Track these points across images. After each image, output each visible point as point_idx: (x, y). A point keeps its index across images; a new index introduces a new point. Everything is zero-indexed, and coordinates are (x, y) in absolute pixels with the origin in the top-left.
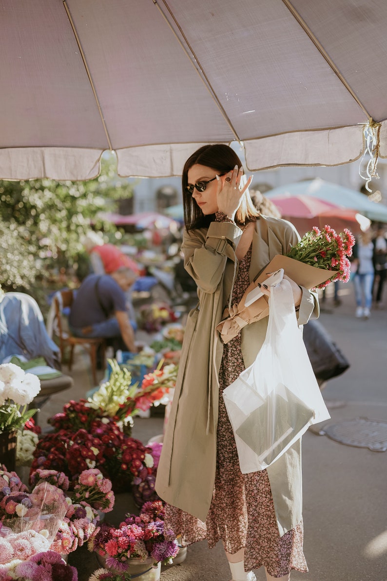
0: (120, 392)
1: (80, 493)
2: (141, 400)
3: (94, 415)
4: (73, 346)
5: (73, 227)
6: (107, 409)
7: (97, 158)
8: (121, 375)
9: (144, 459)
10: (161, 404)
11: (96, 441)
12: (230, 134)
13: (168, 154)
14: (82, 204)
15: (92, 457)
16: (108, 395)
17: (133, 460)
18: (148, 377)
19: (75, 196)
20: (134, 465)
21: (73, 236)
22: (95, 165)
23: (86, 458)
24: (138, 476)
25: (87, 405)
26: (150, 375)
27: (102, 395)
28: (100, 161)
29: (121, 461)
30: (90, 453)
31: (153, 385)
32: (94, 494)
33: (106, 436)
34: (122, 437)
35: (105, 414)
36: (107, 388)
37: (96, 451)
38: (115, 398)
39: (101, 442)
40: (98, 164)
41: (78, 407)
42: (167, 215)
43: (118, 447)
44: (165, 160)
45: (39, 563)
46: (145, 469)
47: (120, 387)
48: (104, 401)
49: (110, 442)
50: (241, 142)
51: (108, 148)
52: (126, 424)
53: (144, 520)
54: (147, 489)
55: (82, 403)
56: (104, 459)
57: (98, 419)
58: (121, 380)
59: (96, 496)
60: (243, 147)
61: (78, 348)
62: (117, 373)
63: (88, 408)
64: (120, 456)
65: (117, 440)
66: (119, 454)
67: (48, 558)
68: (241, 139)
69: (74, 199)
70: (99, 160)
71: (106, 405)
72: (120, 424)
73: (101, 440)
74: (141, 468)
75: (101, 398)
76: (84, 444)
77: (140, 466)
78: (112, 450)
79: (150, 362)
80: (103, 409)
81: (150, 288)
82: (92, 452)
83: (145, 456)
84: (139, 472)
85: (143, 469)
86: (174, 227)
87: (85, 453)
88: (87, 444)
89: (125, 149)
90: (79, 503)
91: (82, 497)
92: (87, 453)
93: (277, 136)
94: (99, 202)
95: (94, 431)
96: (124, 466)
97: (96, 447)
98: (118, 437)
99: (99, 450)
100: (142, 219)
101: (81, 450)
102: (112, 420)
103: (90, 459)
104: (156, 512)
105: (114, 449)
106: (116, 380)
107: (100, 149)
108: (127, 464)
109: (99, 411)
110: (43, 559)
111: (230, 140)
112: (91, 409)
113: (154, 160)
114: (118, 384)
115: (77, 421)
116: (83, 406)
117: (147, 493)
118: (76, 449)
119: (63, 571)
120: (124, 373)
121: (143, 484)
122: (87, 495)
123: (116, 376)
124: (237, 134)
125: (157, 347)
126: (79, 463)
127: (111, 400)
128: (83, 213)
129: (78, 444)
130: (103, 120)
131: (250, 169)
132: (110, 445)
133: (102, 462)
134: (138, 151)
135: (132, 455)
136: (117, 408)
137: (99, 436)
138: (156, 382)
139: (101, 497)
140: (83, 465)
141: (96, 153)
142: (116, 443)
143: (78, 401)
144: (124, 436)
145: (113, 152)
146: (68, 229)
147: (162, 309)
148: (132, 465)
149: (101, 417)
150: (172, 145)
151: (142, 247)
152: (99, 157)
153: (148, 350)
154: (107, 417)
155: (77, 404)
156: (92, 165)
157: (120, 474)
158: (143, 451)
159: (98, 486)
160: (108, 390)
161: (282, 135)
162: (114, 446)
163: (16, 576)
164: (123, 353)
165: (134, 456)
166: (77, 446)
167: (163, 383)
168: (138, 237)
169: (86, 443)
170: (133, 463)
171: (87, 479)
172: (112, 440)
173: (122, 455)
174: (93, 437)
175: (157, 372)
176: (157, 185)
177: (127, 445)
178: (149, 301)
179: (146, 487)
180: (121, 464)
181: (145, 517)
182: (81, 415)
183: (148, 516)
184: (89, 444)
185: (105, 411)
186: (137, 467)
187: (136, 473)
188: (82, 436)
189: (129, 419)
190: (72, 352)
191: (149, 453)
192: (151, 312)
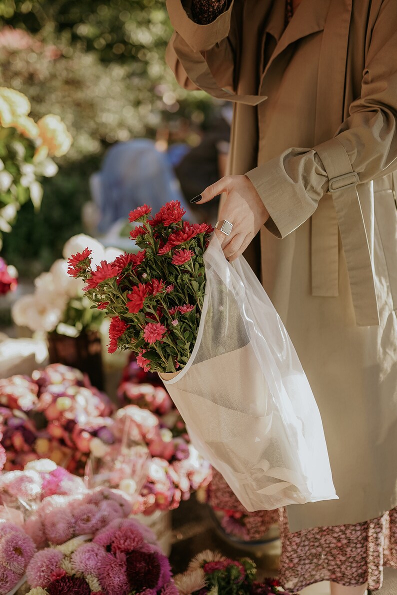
45: (108, 548)
67: (122, 542)
110: (113, 542)
119: (144, 565)
163: (72, 569)
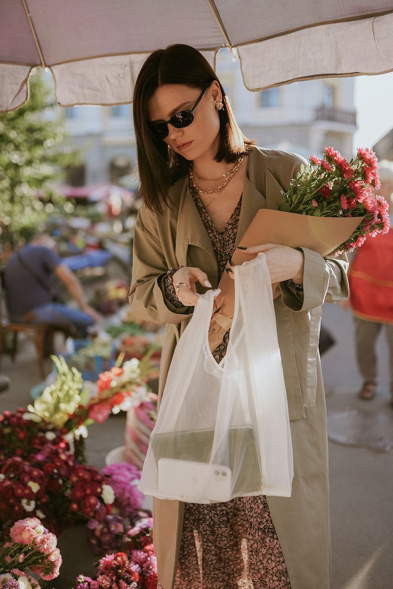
0: (68, 398)
1: (11, 556)
2: (96, 408)
3: (36, 429)
4: (16, 334)
5: (16, 199)
6: (52, 420)
7: (23, 78)
8: (70, 376)
9: (101, 493)
10: (121, 411)
11: (35, 473)
12: (218, 36)
13: (128, 69)
14: (27, 172)
15: (31, 496)
16: (54, 402)
17: (86, 497)
18: (104, 377)
19: (19, 164)
20: (88, 504)
21: (17, 208)
22: (20, 89)
23: (22, 497)
24: (94, 517)
25: (26, 417)
26: (107, 373)
27: (45, 402)
28: (28, 82)
29: (70, 498)
30: (27, 491)
31: (111, 389)
32: (31, 556)
33: (50, 464)
34: (71, 463)
35: (50, 427)
36: (52, 394)
37: (35, 487)
38: (63, 406)
39: (42, 473)
40: (25, 87)
41: (14, 420)
42: (121, 186)
43: (66, 478)
44: (124, 78)
46: (103, 507)
47: (68, 391)
48: (48, 410)
49: (56, 471)
50: (233, 49)
51: (39, 63)
52: (78, 438)
53: (103, 585)
54: (106, 534)
55: (19, 415)
56: (47, 497)
57: (41, 434)
58: (70, 383)
59: (35, 558)
60: (237, 56)
61: (22, 336)
62: (64, 374)
63: (27, 420)
64: (69, 492)
65: (65, 467)
66: (67, 488)
68: (233, 45)
69: (17, 167)
70: (25, 81)
71: (51, 415)
72: (69, 438)
73: (41, 469)
74: (98, 507)
75: (44, 406)
76: (19, 479)
77: (96, 504)
78: (58, 483)
79: (106, 352)
80: (47, 420)
81: (104, 264)
82: (30, 489)
83: (102, 489)
84: (95, 512)
85: (100, 508)
86: (129, 199)
87: (19, 491)
88: (23, 479)
89: (64, 65)
90: (10, 572)
91: (14, 562)
92: (23, 491)
93: (289, 35)
94: (46, 169)
95: (33, 457)
96: (75, 506)
97: (35, 481)
98: (66, 463)
99: (40, 485)
100: (94, 191)
101: (14, 487)
102: (59, 434)
103: (27, 498)
104: (120, 571)
105: (61, 482)
106: (63, 383)
107: (27, 65)
108: (78, 503)
109: (42, 425)
111: (216, 46)
112: (31, 423)
113: (108, 79)
114: (66, 387)
115: (14, 438)
116: (20, 419)
117: (107, 538)
118: (7, 488)
120: (74, 374)
121: (101, 526)
122: (21, 558)
123: (63, 378)
124: (228, 35)
125: (114, 332)
126: (12, 506)
127: (57, 409)
128: (29, 182)
129: (10, 479)
130: (28, 15)
131: (251, 88)
132: (55, 476)
133: (44, 500)
134: (82, 67)
135: (85, 491)
136: (66, 418)
137: (39, 465)
138: (114, 384)
139: (42, 558)
140: (17, 508)
141: (21, 71)
142: (63, 472)
143: (14, 412)
144: (74, 462)
145: (47, 69)
146: (12, 200)
147: (119, 287)
148: (85, 503)
149: (45, 431)
150: (133, 56)
151: (95, 220)
152: (26, 76)
153: (103, 337)
154: (53, 430)
155: (13, 416)
156: (16, 88)
157: (69, 515)
158: (100, 483)
159: (36, 545)
160: (53, 395)
161: (297, 33)
162: (60, 476)
164: (74, 343)
165: (88, 491)
166: (8, 483)
167: (123, 386)
168: (91, 210)
169: (21, 477)
170: (86, 501)
171: (22, 534)
172: (57, 469)
173: (72, 490)
174: (32, 466)
175: (115, 370)
176: (110, 155)
177: (78, 476)
178: (104, 278)
179: (106, 530)
180: (70, 501)
181: (104, 581)
182: (18, 429)
183: (108, 578)
184: (26, 479)
185: (50, 423)
186: (92, 506)
187: (92, 514)
188: (16, 467)
189: (82, 431)
190: (15, 341)
191: (107, 484)
192: (106, 292)
